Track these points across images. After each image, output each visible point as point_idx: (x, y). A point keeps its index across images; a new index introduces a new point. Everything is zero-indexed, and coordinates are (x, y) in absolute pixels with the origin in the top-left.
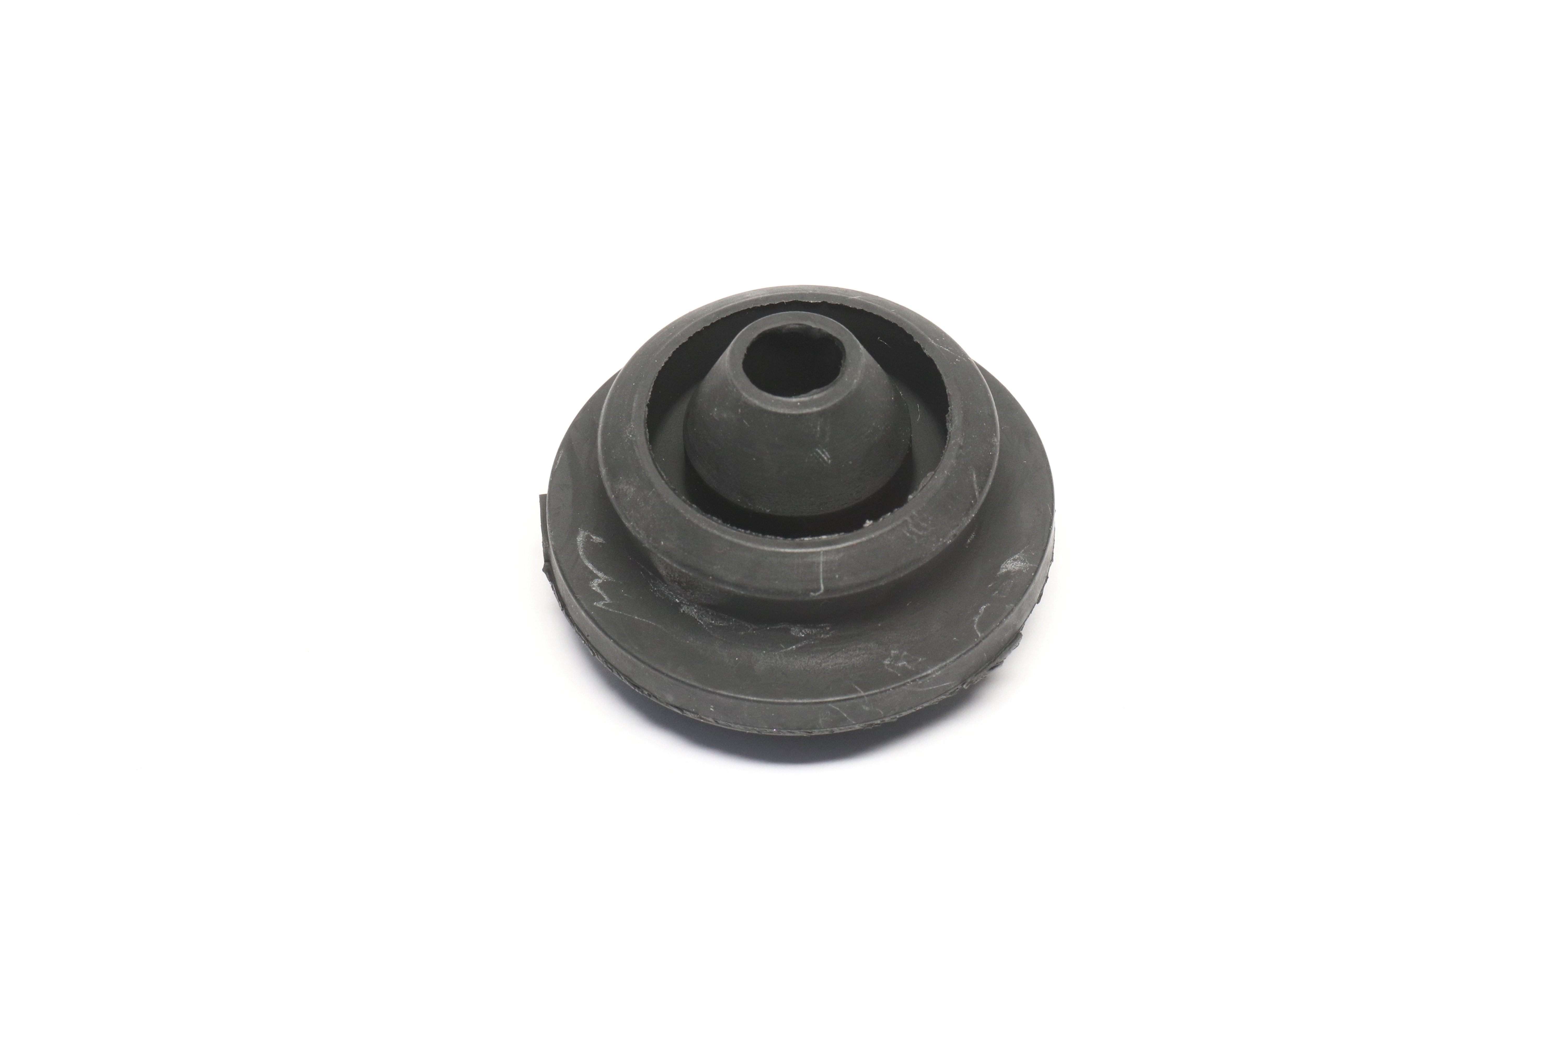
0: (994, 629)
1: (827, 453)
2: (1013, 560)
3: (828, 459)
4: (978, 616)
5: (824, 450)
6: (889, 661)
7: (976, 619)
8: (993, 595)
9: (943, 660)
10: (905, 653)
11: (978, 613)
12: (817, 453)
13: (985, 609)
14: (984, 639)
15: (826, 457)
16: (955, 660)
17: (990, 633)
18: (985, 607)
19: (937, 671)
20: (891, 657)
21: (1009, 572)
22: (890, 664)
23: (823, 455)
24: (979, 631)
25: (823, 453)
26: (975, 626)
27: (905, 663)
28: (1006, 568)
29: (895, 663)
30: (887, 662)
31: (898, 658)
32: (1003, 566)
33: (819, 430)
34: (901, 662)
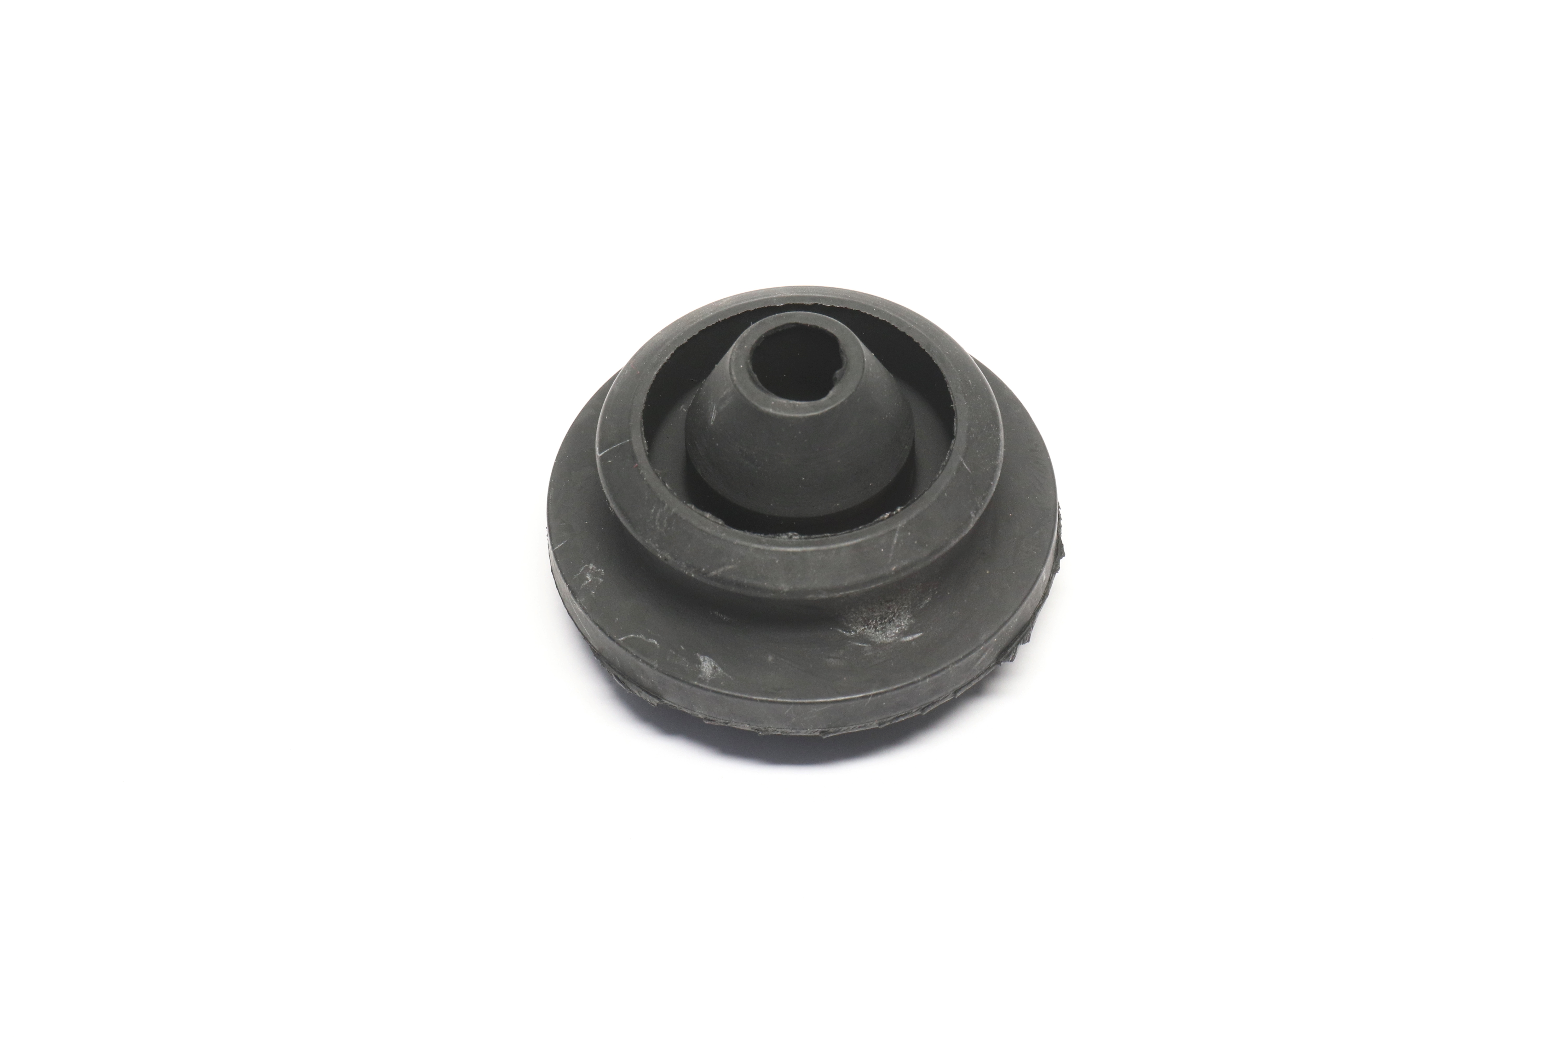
0: (629, 651)
4: (644, 638)
6: (593, 568)
7: (641, 636)
8: (671, 650)
11: (648, 638)
13: (654, 643)
14: (618, 643)
17: (624, 648)
18: (656, 643)
20: (596, 569)
21: (700, 663)
22: (590, 569)
24: (626, 639)
26: (632, 635)
27: (590, 580)
28: (704, 661)
29: (590, 573)
30: (591, 566)
31: (595, 574)
32: (706, 658)
33: (725, 393)
34: (591, 578)
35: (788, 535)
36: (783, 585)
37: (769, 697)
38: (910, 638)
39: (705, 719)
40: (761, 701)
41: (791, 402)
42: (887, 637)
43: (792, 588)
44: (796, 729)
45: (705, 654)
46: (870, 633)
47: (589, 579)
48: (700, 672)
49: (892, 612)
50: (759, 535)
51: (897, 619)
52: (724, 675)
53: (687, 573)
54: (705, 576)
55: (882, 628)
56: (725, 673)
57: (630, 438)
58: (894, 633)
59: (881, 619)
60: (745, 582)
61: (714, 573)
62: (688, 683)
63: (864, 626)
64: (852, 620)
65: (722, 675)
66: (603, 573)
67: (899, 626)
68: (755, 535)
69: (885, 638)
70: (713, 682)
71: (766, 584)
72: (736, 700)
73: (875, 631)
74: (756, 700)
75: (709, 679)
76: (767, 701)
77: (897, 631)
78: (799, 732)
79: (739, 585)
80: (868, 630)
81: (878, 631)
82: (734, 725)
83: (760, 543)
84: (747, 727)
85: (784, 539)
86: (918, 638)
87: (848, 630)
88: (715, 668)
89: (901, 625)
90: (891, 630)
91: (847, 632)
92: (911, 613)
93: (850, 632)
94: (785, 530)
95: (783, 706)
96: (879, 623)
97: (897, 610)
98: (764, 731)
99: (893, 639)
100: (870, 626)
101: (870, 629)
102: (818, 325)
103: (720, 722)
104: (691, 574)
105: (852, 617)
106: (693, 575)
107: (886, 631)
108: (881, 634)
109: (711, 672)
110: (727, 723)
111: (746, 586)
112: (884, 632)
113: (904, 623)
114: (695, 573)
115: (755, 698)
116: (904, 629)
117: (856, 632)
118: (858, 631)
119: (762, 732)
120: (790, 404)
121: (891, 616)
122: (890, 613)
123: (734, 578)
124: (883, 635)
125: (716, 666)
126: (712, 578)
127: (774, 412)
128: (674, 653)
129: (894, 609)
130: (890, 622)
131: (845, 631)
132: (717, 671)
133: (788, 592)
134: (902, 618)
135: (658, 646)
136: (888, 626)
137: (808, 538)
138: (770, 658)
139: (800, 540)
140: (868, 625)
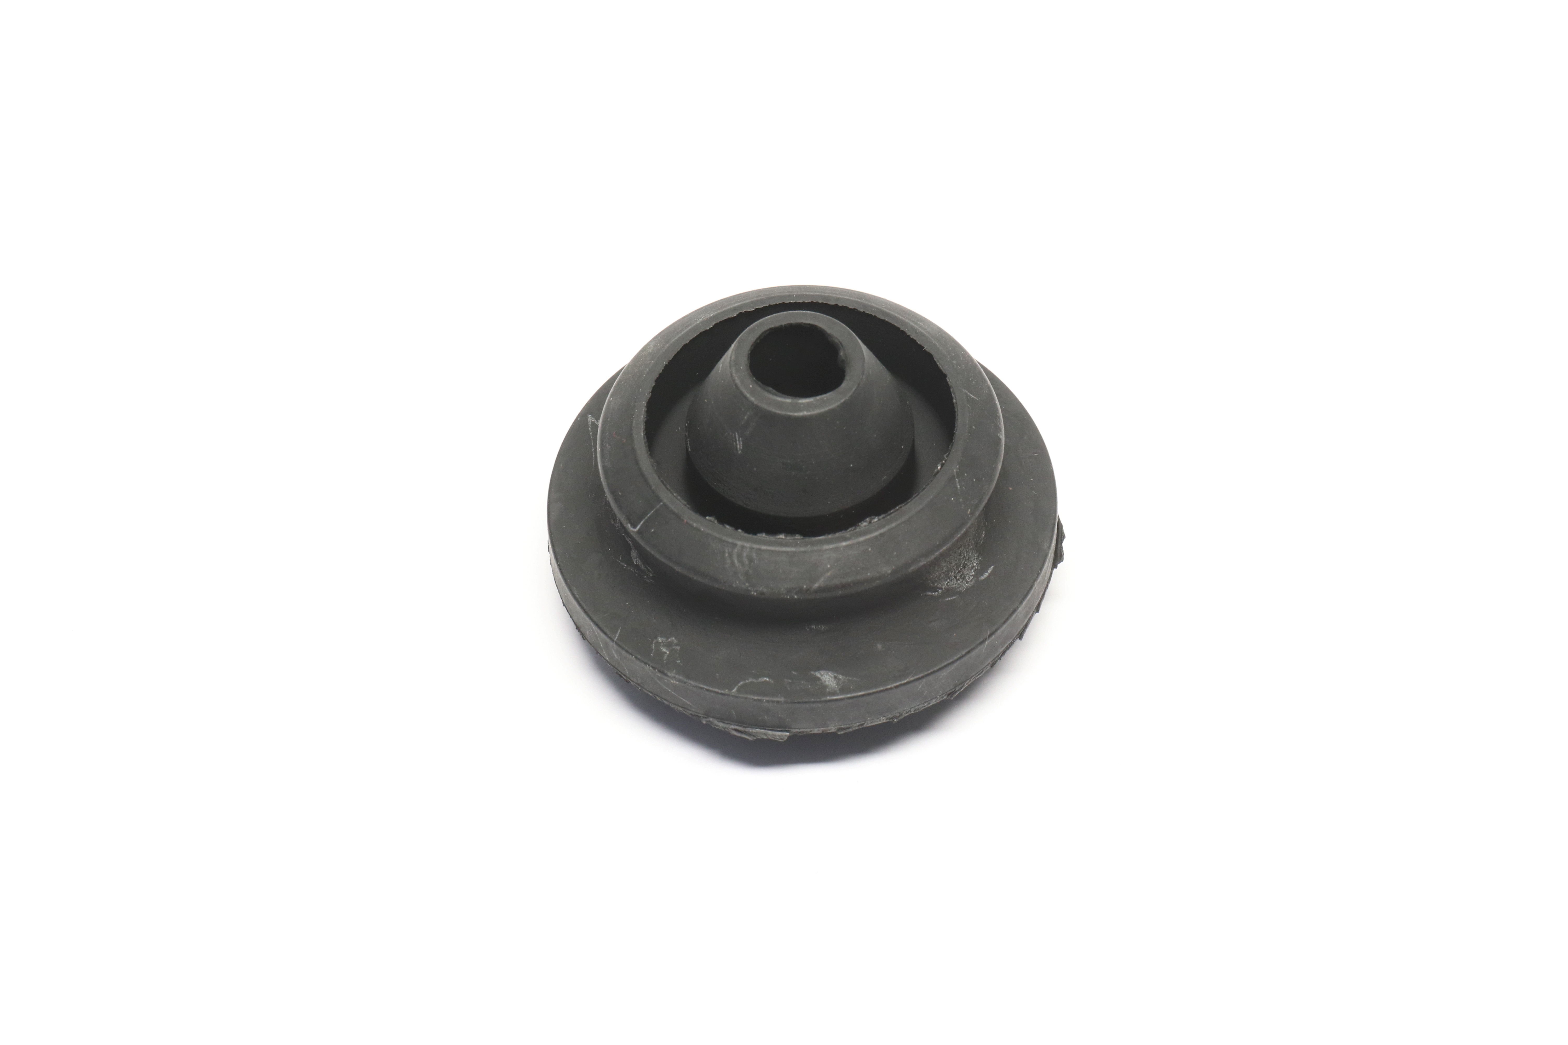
0: (748, 698)
1: (741, 443)
2: (835, 676)
3: (740, 449)
4: (754, 680)
5: (741, 439)
6: (662, 640)
7: (751, 680)
8: (785, 680)
9: (688, 677)
10: (678, 648)
11: (757, 678)
12: (735, 435)
13: (766, 681)
15: (739, 445)
16: (696, 687)
17: (741, 697)
18: (768, 680)
19: (676, 680)
20: (667, 640)
21: (819, 679)
22: (660, 643)
23: (738, 442)
25: (739, 440)
26: (742, 683)
27: (668, 652)
28: (822, 676)
29: (664, 646)
30: (660, 640)
31: (669, 645)
32: (822, 672)
33: (746, 417)
34: (667, 650)
35: (866, 522)
36: (885, 569)
37: (901, 680)
38: (986, 575)
39: (839, 730)
40: (897, 687)
41: (818, 398)
42: (967, 582)
43: (893, 567)
44: (927, 702)
45: (818, 669)
46: (953, 584)
47: (666, 651)
48: (825, 687)
49: (964, 557)
50: (841, 532)
51: (968, 562)
52: (848, 680)
53: (788, 597)
54: (808, 592)
55: (961, 575)
56: (847, 678)
57: (661, 501)
58: (971, 576)
59: (957, 568)
60: (849, 581)
61: (816, 585)
62: (820, 702)
63: (947, 580)
64: (936, 579)
65: (846, 681)
66: (675, 641)
67: (972, 567)
68: (837, 535)
69: (967, 583)
70: (843, 690)
71: (869, 574)
72: (873, 696)
73: (957, 581)
74: (891, 688)
75: (838, 689)
76: (901, 685)
77: (973, 573)
78: (929, 703)
79: (844, 586)
80: (950, 582)
81: (959, 580)
82: (868, 724)
83: (846, 539)
84: (883, 720)
85: (865, 526)
86: (992, 571)
87: (935, 589)
88: (835, 678)
89: (974, 566)
90: (968, 574)
91: (935, 592)
92: (977, 552)
93: (937, 591)
94: (862, 519)
95: (917, 683)
96: (957, 572)
97: (966, 553)
98: (899, 716)
99: (973, 581)
100: (951, 578)
101: (952, 581)
102: (792, 322)
103: (855, 726)
104: (794, 597)
105: (936, 576)
106: (796, 597)
107: (965, 577)
108: (962, 581)
109: (835, 682)
110: (862, 725)
111: (852, 585)
112: (964, 579)
113: (975, 563)
114: (796, 594)
115: (889, 687)
116: (978, 568)
117: (941, 589)
118: (943, 587)
119: (897, 718)
120: (818, 400)
121: (963, 562)
122: (962, 559)
123: (837, 581)
124: (964, 581)
125: (835, 675)
126: (816, 592)
127: (809, 413)
128: (790, 681)
129: (964, 554)
130: (965, 567)
131: (933, 592)
132: (839, 679)
133: (894, 572)
134: (972, 559)
135: (772, 682)
136: (965, 572)
137: (886, 516)
138: (879, 646)
139: (879, 522)
140: (949, 578)
